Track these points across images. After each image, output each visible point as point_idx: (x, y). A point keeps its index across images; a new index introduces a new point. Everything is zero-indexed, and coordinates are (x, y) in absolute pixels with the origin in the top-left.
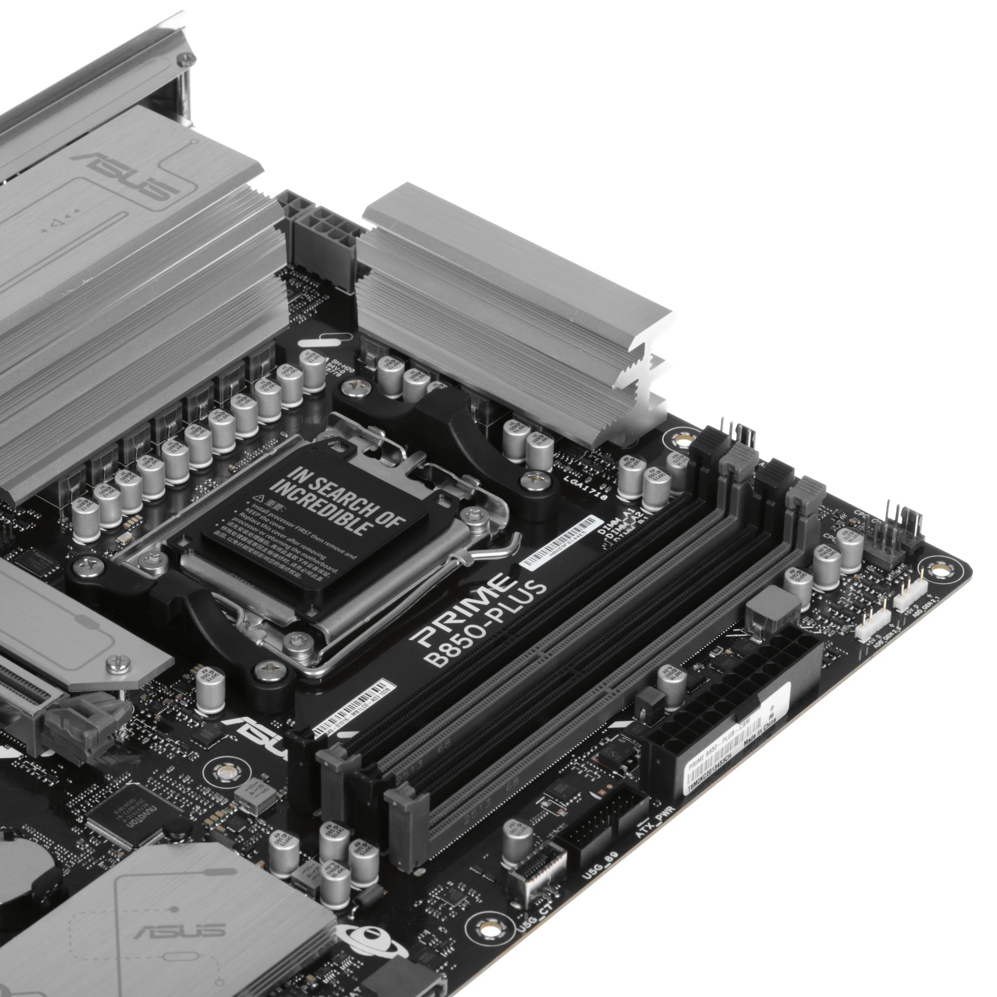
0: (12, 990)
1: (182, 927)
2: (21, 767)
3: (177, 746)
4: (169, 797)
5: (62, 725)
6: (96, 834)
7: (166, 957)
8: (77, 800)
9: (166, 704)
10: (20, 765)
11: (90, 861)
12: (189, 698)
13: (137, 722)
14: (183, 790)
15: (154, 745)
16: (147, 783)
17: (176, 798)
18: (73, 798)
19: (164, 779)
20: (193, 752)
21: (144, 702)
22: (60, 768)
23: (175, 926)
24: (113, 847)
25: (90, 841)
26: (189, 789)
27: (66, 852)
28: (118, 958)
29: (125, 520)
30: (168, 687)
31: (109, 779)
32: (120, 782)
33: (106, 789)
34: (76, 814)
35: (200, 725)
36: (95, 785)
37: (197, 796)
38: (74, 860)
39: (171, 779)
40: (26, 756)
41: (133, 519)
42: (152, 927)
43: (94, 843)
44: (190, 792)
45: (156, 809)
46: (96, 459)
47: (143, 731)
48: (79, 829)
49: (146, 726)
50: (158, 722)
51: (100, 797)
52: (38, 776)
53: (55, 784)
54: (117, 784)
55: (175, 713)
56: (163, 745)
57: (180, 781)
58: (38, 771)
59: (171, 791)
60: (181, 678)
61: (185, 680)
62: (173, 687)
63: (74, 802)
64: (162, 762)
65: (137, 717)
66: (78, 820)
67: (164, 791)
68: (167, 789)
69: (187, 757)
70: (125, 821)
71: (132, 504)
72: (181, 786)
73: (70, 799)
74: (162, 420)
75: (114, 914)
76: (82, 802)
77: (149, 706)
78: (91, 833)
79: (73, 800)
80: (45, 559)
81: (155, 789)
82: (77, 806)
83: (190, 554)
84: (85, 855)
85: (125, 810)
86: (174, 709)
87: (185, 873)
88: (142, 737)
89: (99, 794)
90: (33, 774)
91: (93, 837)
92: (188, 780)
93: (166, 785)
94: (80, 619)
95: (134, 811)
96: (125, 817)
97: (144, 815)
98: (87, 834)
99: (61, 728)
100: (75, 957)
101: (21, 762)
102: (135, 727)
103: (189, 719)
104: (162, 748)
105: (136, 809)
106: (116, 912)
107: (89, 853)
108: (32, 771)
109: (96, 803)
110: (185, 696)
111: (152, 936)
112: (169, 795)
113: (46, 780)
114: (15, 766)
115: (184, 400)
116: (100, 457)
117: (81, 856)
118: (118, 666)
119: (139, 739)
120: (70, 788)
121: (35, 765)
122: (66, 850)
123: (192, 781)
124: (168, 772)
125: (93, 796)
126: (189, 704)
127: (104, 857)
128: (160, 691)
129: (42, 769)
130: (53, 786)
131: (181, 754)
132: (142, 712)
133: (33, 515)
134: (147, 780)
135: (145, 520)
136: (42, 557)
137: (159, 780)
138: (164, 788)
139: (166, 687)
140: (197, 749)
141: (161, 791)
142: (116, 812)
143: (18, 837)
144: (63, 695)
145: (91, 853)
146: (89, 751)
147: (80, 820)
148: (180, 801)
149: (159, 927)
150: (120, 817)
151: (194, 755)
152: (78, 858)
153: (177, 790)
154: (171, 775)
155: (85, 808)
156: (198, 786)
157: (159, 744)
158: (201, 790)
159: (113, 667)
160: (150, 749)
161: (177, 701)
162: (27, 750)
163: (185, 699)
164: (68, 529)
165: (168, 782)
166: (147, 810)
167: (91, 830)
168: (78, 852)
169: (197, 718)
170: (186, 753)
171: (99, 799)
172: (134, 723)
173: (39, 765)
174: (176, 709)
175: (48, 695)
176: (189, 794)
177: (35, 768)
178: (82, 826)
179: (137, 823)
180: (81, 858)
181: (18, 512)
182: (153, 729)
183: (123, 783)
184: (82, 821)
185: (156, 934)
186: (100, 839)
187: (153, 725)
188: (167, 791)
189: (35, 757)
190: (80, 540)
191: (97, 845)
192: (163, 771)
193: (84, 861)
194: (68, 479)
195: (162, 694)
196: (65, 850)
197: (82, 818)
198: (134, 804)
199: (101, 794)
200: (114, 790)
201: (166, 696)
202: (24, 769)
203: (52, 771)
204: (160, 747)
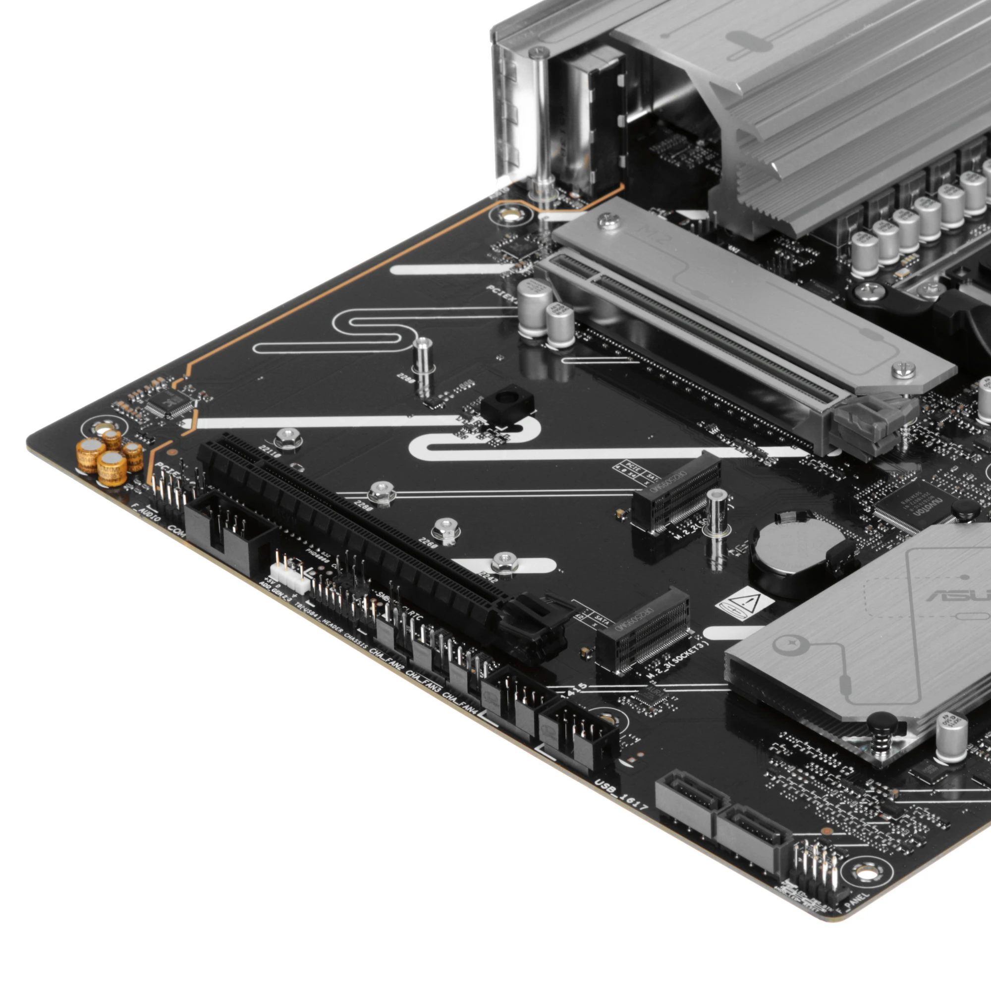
0: (810, 640)
1: (973, 591)
2: (809, 464)
3: (960, 449)
4: (954, 492)
5: (851, 419)
6: (884, 522)
7: (959, 616)
8: (864, 493)
9: (949, 414)
10: (807, 463)
11: (878, 544)
12: (971, 409)
13: (920, 429)
14: (967, 486)
15: (937, 448)
16: (932, 480)
17: (961, 493)
18: (860, 491)
19: (949, 477)
20: (975, 455)
21: (926, 412)
22: (847, 466)
23: (967, 592)
24: (901, 533)
25: (879, 528)
26: (973, 486)
27: (855, 537)
28: (912, 617)
29: (902, 258)
30: (950, 399)
31: (895, 476)
32: (906, 479)
33: (892, 485)
34: (863, 505)
35: (982, 432)
36: (881, 481)
37: (981, 491)
38: (862, 543)
39: (955, 477)
40: (813, 456)
41: (910, 256)
42: (945, 592)
43: (882, 529)
44: (974, 488)
45: (942, 501)
46: (873, 201)
47: (927, 437)
48: (867, 518)
49: (929, 432)
50: (941, 429)
51: (886, 491)
52: (825, 472)
53: (842, 480)
54: (903, 480)
55: (956, 422)
56: (947, 448)
57: (964, 479)
58: (825, 468)
59: (956, 487)
60: (962, 392)
61: (967, 394)
62: (954, 400)
63: (861, 495)
64: (946, 463)
65: (919, 425)
66: (866, 510)
67: (949, 487)
68: (952, 485)
69: (970, 459)
70: (912, 510)
71: (909, 243)
72: (965, 483)
73: (857, 492)
74: (937, 170)
75: (906, 581)
76: (869, 495)
77: (931, 415)
78: (879, 521)
79: (861, 493)
80: (825, 289)
81: (940, 485)
82: (865, 498)
83: (968, 284)
84: (874, 540)
85: (912, 501)
86: (956, 418)
87: (974, 547)
88: (926, 441)
89: (885, 489)
90: (820, 470)
91: (881, 524)
92: (971, 478)
93: (950, 482)
94: (864, 332)
95: (920, 502)
96: (911, 507)
97: (931, 506)
98: (875, 522)
99: (850, 423)
100: (870, 615)
101: (809, 460)
102: (918, 433)
103: (971, 427)
104: (946, 451)
105: (922, 500)
106: (909, 578)
107: (877, 538)
108: (820, 468)
109: (883, 496)
110: (967, 408)
111: (944, 599)
112: (954, 490)
113: (833, 475)
114: (803, 464)
115: (958, 152)
116: (878, 199)
117: (870, 540)
118: (904, 371)
119: (923, 443)
120: (857, 483)
121: (822, 463)
122: (855, 535)
123: (976, 479)
124: (952, 471)
125: (880, 490)
126: (970, 414)
127: (892, 541)
128: (942, 403)
129: (829, 466)
130: (840, 481)
131: (964, 457)
132: (925, 420)
133: (811, 253)
134: (932, 477)
135: (921, 258)
136: (822, 288)
137: (943, 478)
138: (949, 484)
139: (947, 399)
140: (980, 452)
141: (946, 486)
142: (903, 503)
143: (810, 518)
144: (850, 396)
145: (879, 538)
146: (876, 444)
147: (868, 510)
148: (965, 495)
149: (950, 592)
150: (907, 506)
151: (977, 457)
152: (867, 542)
153: (962, 487)
154: (955, 473)
155: (872, 499)
156: (982, 483)
157: (942, 448)
158: (985, 487)
159: (899, 372)
160: (934, 452)
161: (958, 411)
162: (814, 450)
163: (966, 410)
164: (846, 266)
165: (952, 479)
166: (933, 502)
167: (879, 519)
168: (867, 537)
169: (979, 427)
170: (969, 455)
171: (885, 492)
172: (917, 430)
173: (826, 463)
174: (958, 418)
175: (836, 396)
176: (973, 490)
177: (822, 466)
178: (869, 515)
179: (924, 512)
180: (869, 542)
181: (796, 249)
182: (937, 434)
183: (909, 480)
184: (869, 511)
185: (948, 597)
186: (887, 526)
187: (936, 431)
188: (952, 487)
189: (822, 456)
190: (858, 274)
191: (885, 531)
192: (947, 470)
193: (873, 544)
194: (847, 217)
195: (944, 405)
196: (853, 534)
197: (870, 508)
198: (920, 496)
199: (887, 489)
200: (900, 485)
201: (947, 408)
202: (812, 466)
203: (839, 468)
204: (944, 450)
